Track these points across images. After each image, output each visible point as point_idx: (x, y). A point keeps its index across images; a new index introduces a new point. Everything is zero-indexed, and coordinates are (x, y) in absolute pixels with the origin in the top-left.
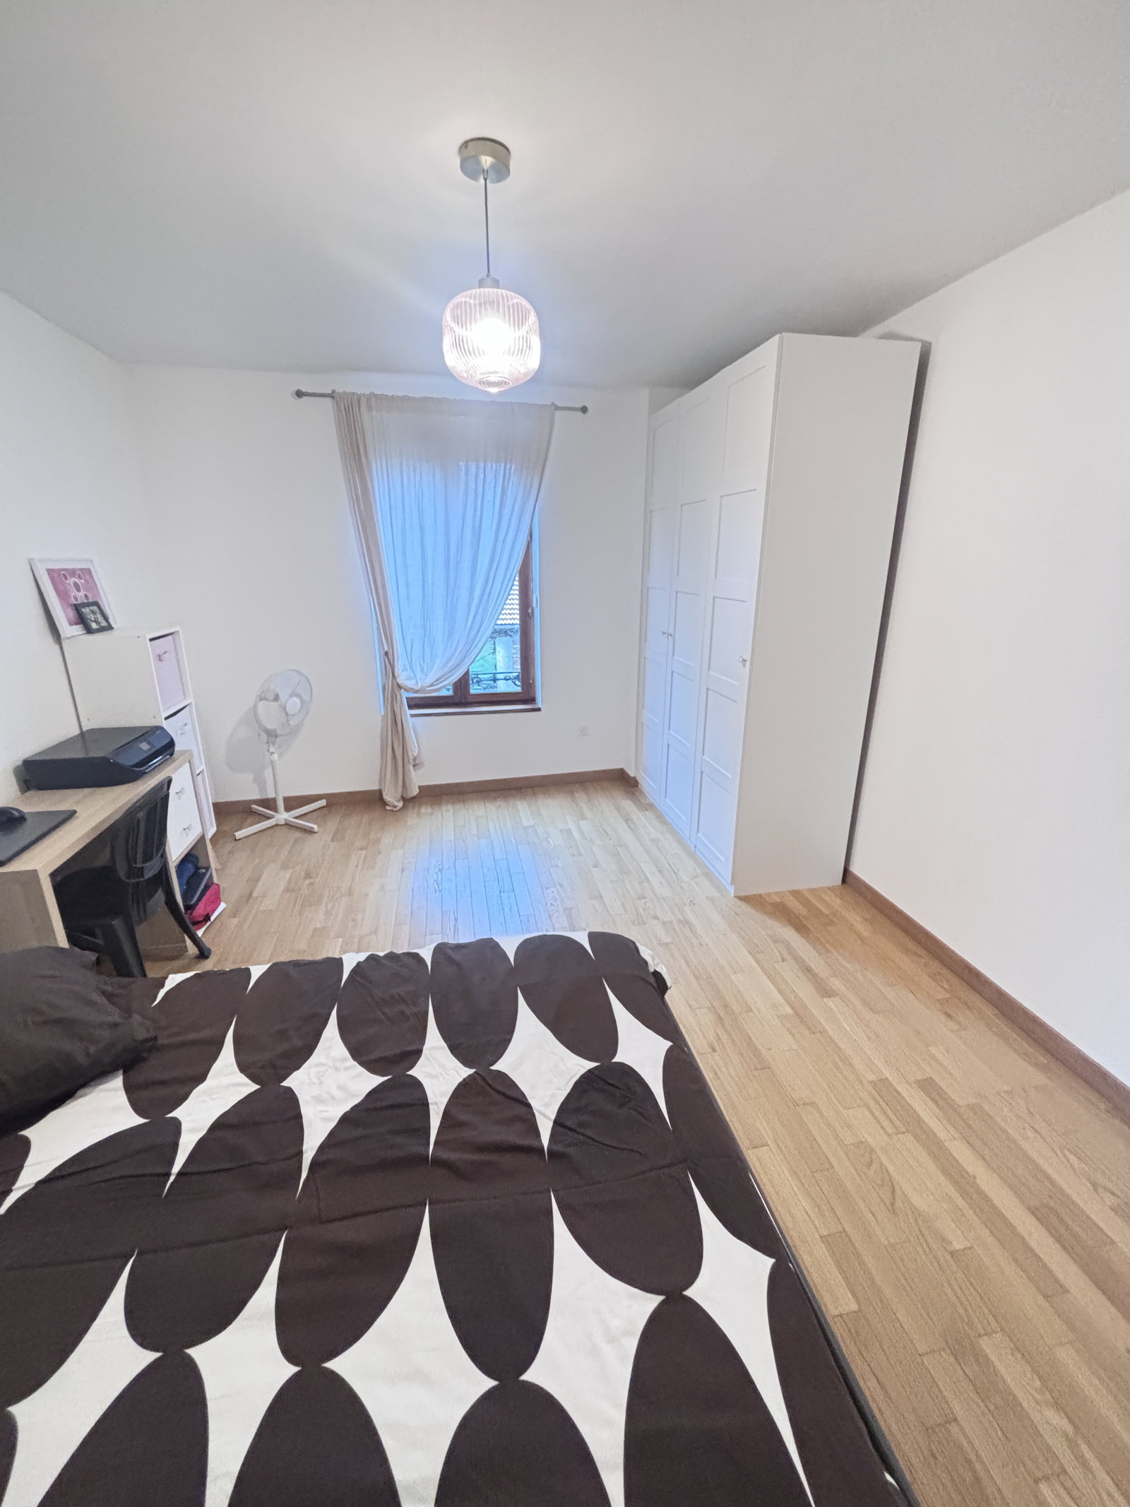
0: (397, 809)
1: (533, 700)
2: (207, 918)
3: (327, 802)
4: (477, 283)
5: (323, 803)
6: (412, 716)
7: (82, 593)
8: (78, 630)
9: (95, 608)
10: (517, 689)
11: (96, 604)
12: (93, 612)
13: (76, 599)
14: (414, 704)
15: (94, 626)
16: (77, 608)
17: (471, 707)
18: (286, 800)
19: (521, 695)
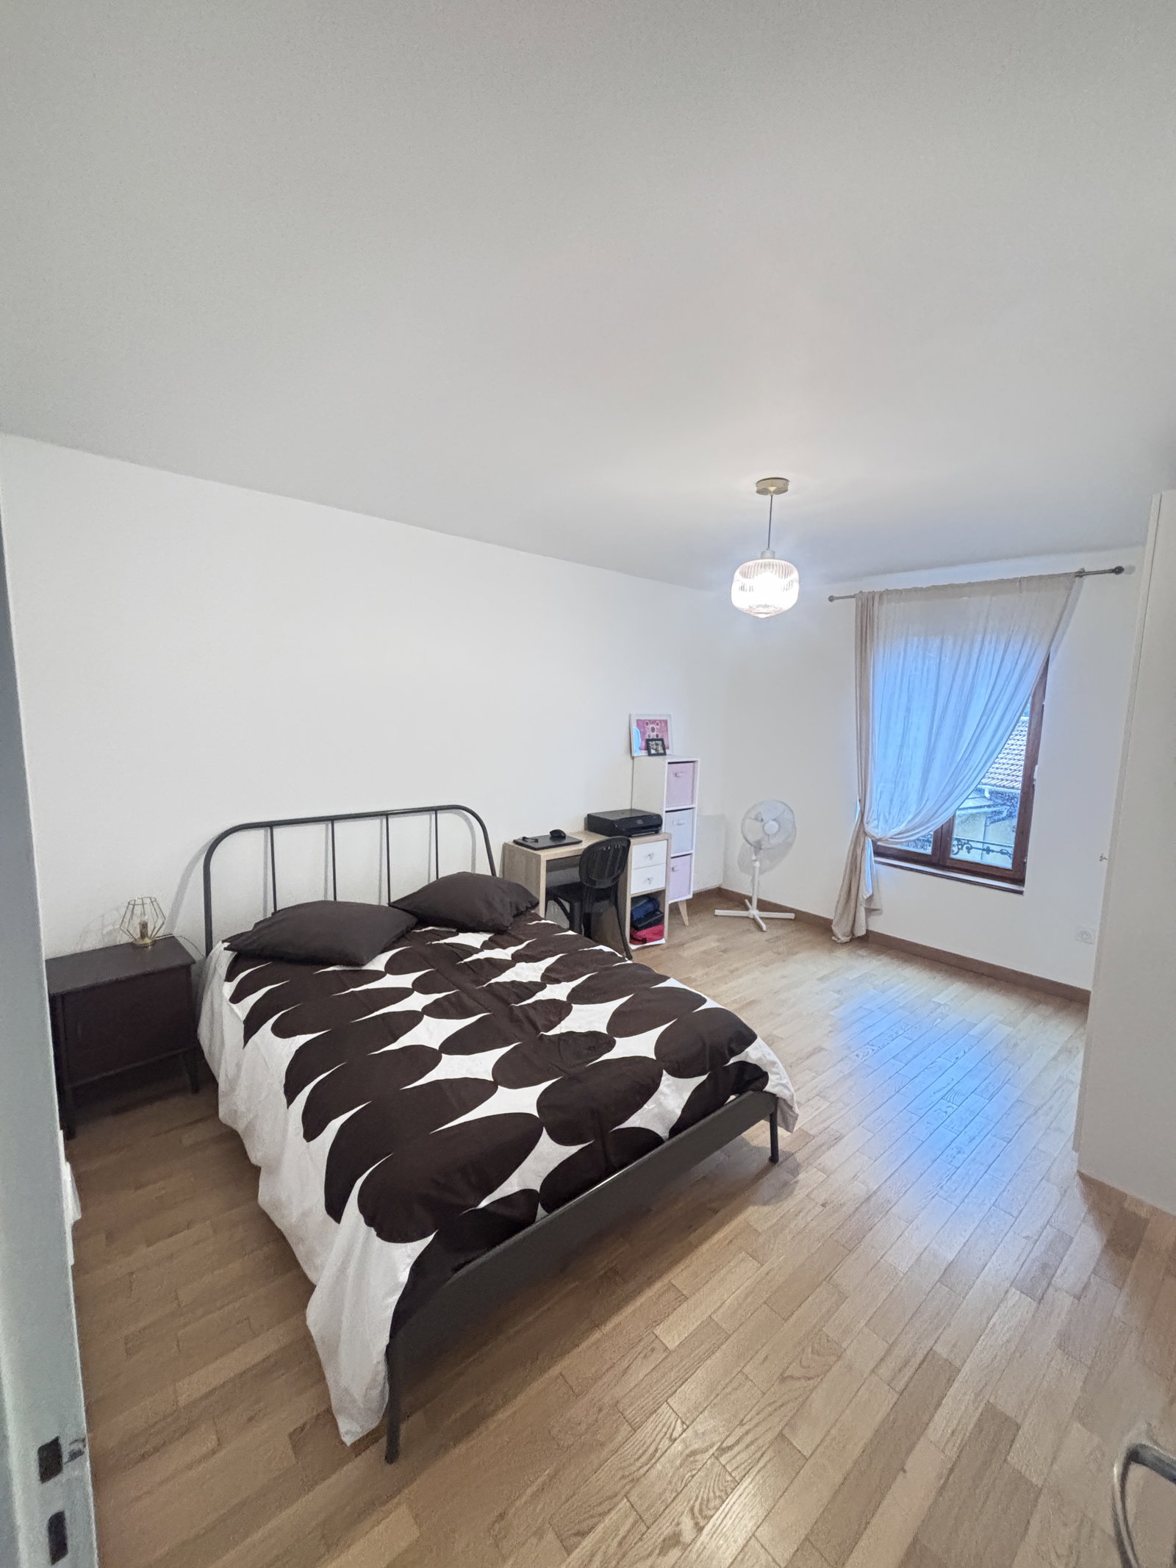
0: (839, 941)
1: (1021, 881)
2: (644, 941)
3: (796, 916)
4: (759, 555)
5: (792, 916)
6: (876, 862)
7: (655, 733)
8: (644, 753)
9: (660, 742)
10: (1006, 863)
11: (662, 740)
12: (657, 745)
13: (649, 736)
14: (879, 852)
15: (653, 752)
16: (648, 741)
17: (949, 871)
18: (759, 901)
19: (1009, 872)
